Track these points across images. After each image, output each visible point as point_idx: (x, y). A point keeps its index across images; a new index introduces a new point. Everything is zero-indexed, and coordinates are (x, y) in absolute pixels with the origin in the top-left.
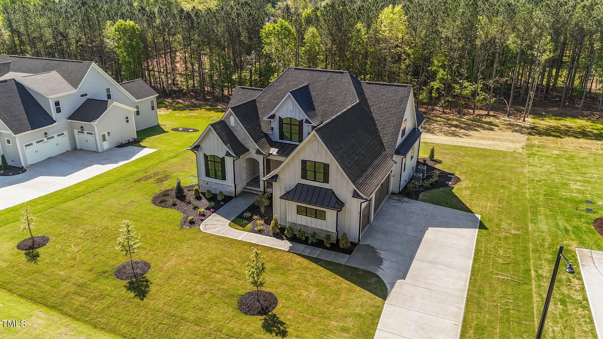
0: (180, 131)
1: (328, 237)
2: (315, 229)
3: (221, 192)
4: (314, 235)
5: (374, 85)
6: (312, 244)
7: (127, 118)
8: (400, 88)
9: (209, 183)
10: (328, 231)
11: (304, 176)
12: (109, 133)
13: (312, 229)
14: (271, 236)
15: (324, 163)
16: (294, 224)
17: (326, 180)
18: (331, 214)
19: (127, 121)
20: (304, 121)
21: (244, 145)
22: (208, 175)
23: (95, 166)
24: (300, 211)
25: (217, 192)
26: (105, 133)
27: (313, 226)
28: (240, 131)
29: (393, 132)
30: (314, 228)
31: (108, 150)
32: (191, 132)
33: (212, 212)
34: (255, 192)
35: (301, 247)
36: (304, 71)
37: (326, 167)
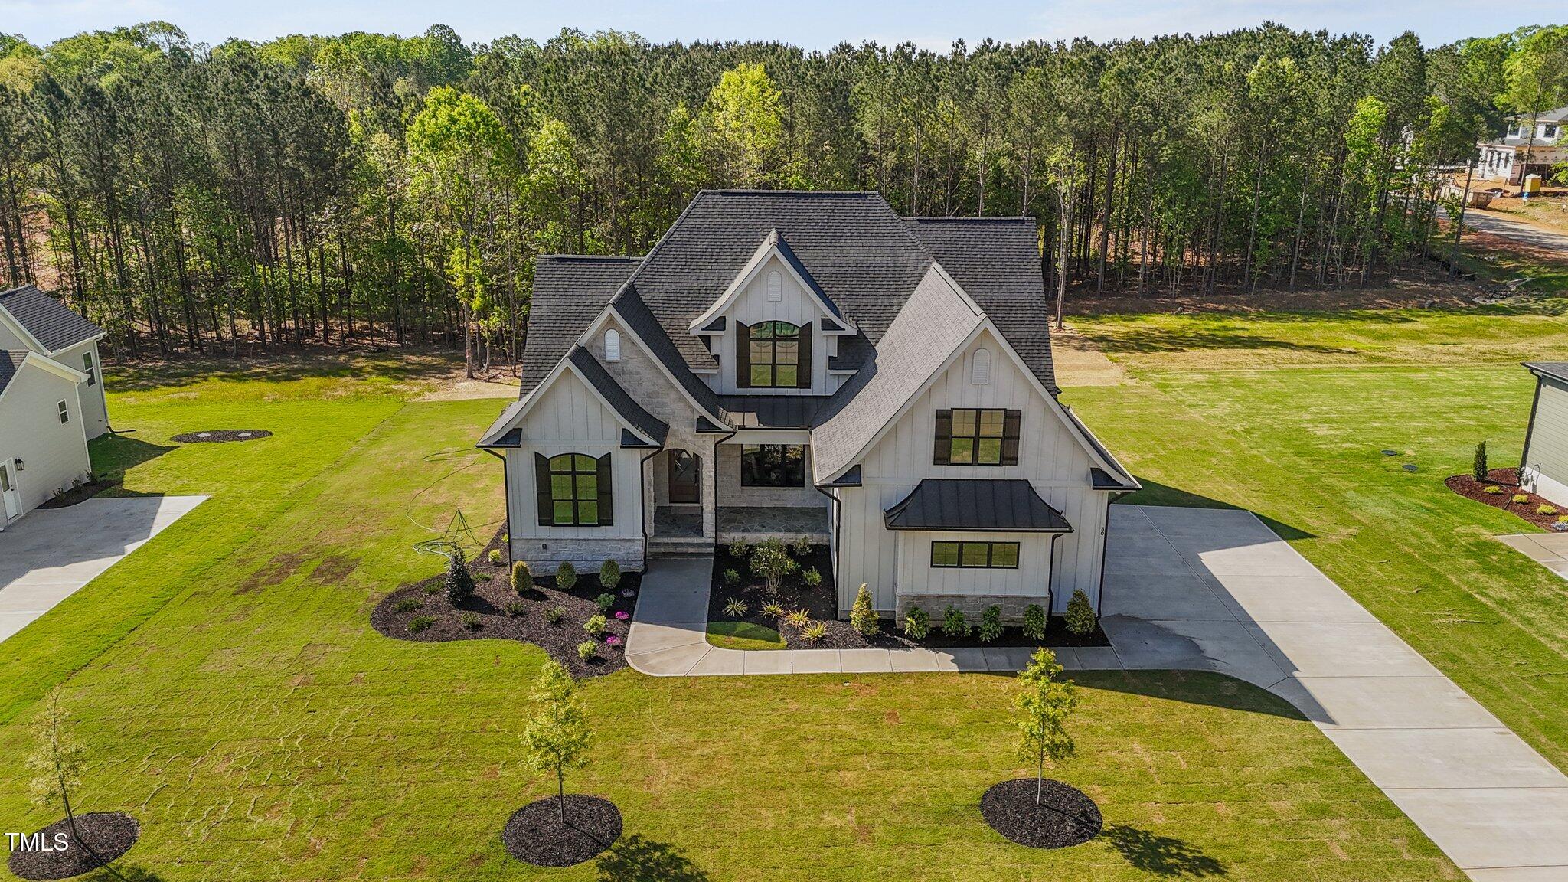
0: (202, 440)
1: (1034, 611)
2: (985, 600)
3: (611, 564)
4: (993, 613)
5: (940, 225)
6: (995, 643)
7: (62, 406)
8: (1009, 226)
9: (549, 543)
10: (1025, 598)
11: (942, 457)
12: (18, 461)
13: (976, 601)
14: (864, 647)
15: (1005, 409)
16: (920, 597)
17: (1009, 457)
18: (1034, 547)
19: (64, 418)
20: (817, 327)
21: (651, 413)
22: (546, 517)
23: (32, 573)
24: (939, 558)
25: (598, 567)
26: (5, 463)
27: (979, 593)
28: (639, 373)
29: (1034, 333)
30: (984, 597)
31: (21, 520)
32: (246, 438)
33: (624, 621)
34: (690, 550)
35: (977, 655)
36: (752, 199)
37: (1012, 418)
